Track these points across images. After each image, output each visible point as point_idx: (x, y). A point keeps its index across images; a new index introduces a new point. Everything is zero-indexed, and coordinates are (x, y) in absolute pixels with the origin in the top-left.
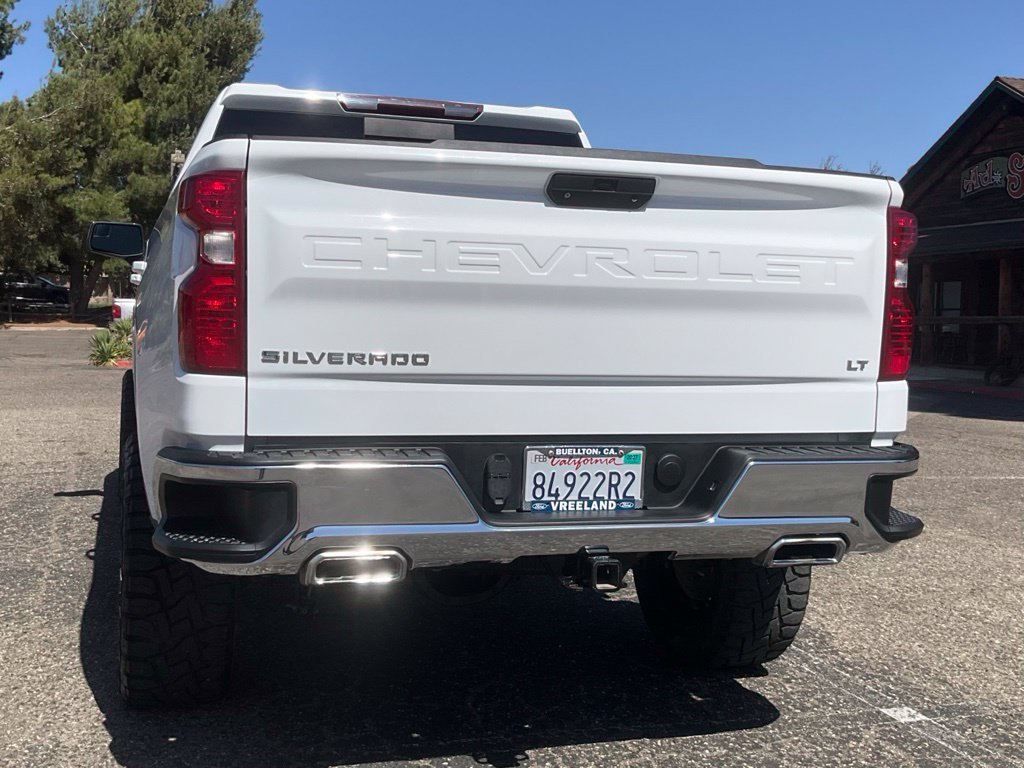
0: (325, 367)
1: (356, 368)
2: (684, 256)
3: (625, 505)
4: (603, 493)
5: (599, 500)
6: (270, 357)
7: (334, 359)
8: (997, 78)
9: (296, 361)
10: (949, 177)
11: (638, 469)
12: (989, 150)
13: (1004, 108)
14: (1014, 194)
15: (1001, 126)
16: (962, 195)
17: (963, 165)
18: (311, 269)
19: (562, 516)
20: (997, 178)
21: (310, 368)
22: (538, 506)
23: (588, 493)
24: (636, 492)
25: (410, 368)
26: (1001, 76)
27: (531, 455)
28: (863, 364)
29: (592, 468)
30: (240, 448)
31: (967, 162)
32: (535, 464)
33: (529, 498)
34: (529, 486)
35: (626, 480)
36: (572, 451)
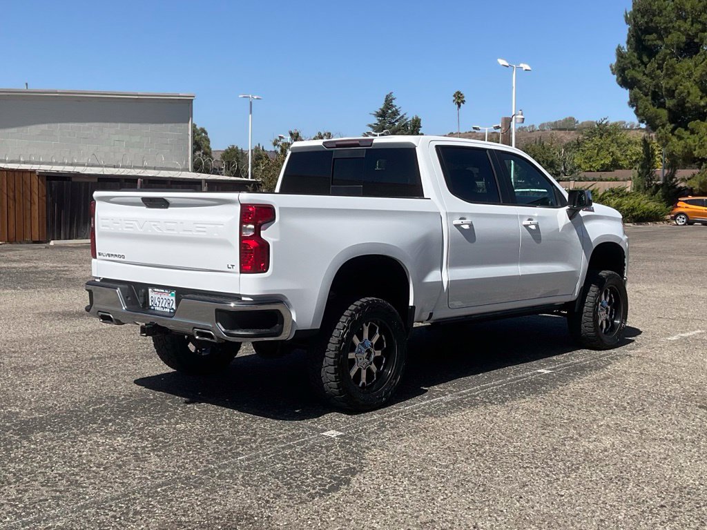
1: (114, 259)
3: (172, 311)
4: (166, 306)
5: (166, 308)
6: (100, 254)
7: (109, 255)
9: (104, 256)
11: (174, 299)
21: (105, 258)
22: (152, 308)
23: (163, 305)
24: (174, 308)
27: (150, 290)
28: (233, 266)
29: (164, 297)
32: (151, 293)
33: (150, 305)
34: (150, 301)
35: (172, 302)
36: (158, 290)
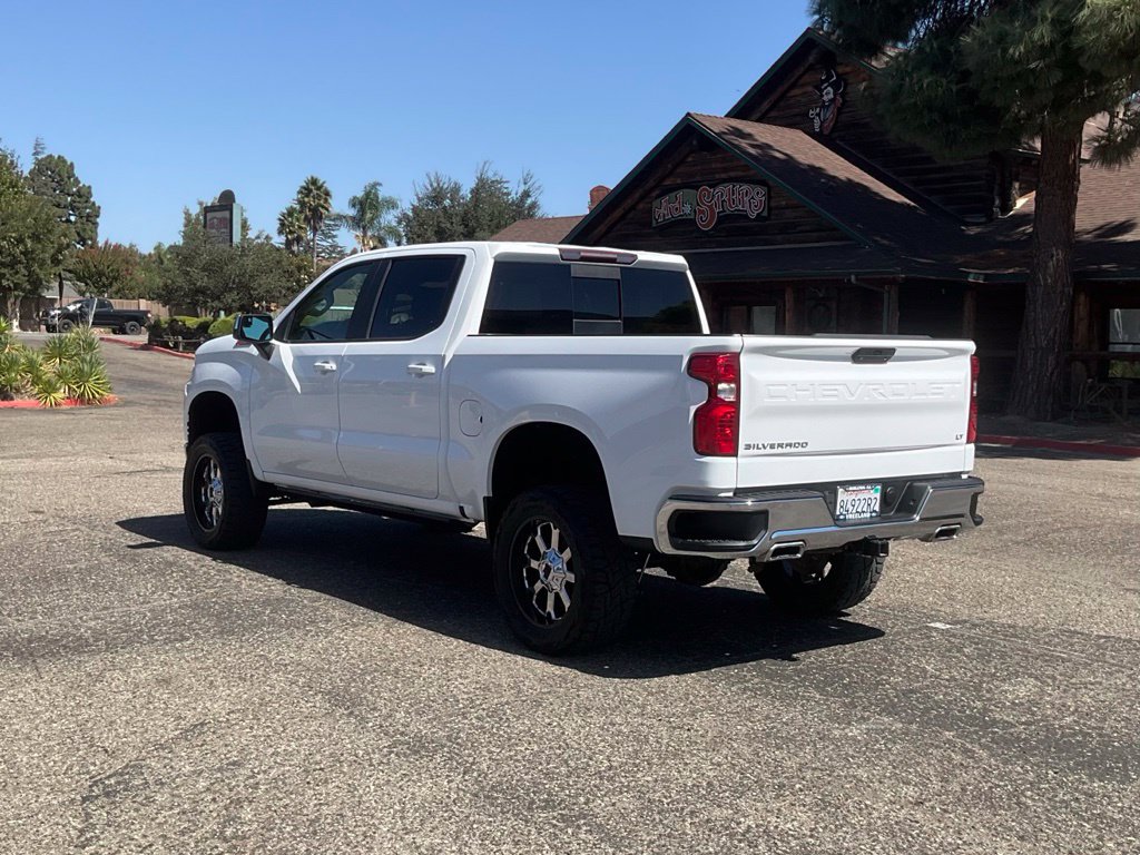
0: (768, 451)
1: (780, 450)
2: (902, 386)
3: (874, 514)
4: (865, 509)
5: (863, 512)
6: (748, 447)
7: (772, 446)
8: (688, 114)
9: (758, 448)
10: (641, 206)
11: (878, 495)
12: (679, 181)
13: (695, 143)
14: (703, 226)
15: (690, 159)
16: (654, 224)
17: (654, 194)
18: (768, 401)
19: (850, 522)
20: (687, 209)
21: (762, 451)
22: (842, 517)
23: (859, 510)
24: (877, 508)
25: (800, 449)
26: (692, 112)
27: (840, 490)
28: (961, 436)
29: (861, 496)
30: (731, 494)
31: (657, 192)
32: (841, 495)
33: (838, 513)
34: (838, 507)
35: (874, 501)
36: (855, 488)
